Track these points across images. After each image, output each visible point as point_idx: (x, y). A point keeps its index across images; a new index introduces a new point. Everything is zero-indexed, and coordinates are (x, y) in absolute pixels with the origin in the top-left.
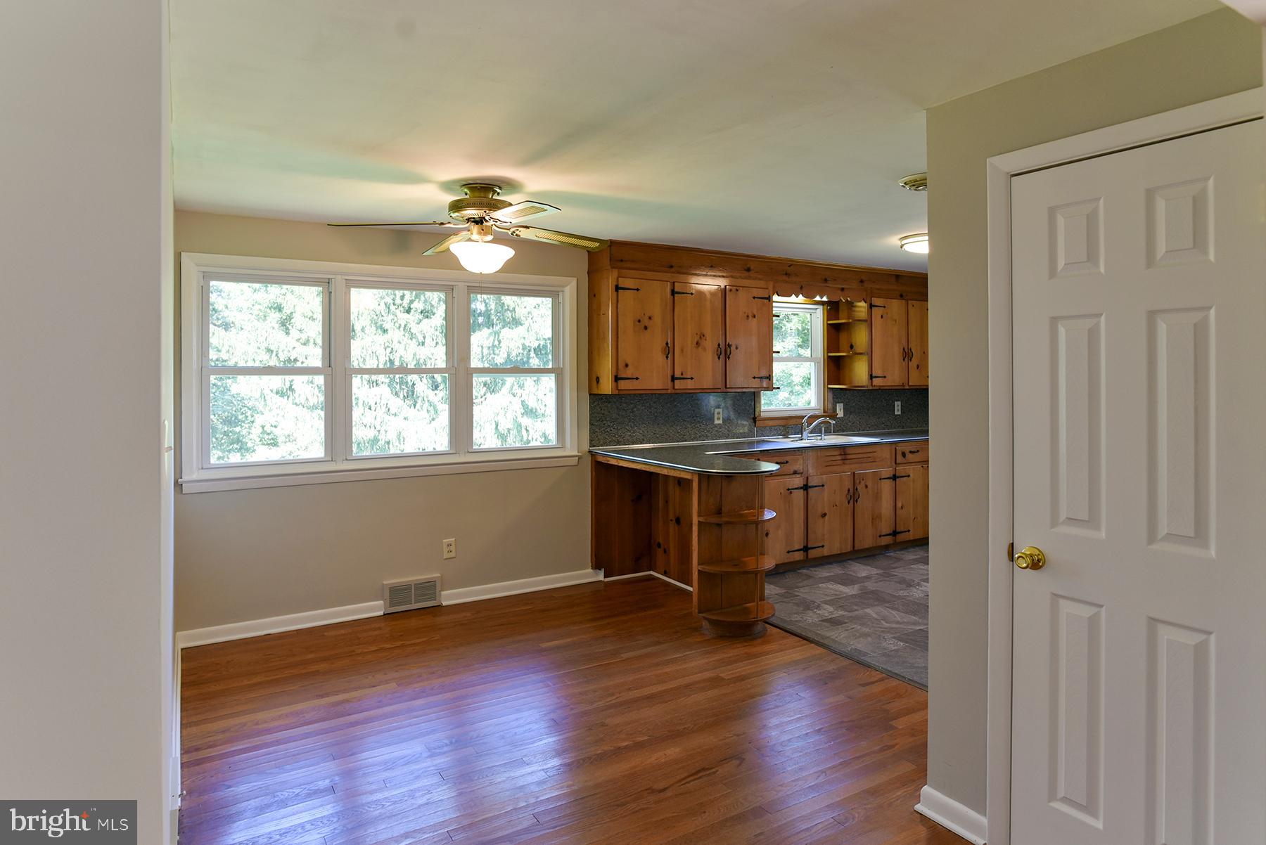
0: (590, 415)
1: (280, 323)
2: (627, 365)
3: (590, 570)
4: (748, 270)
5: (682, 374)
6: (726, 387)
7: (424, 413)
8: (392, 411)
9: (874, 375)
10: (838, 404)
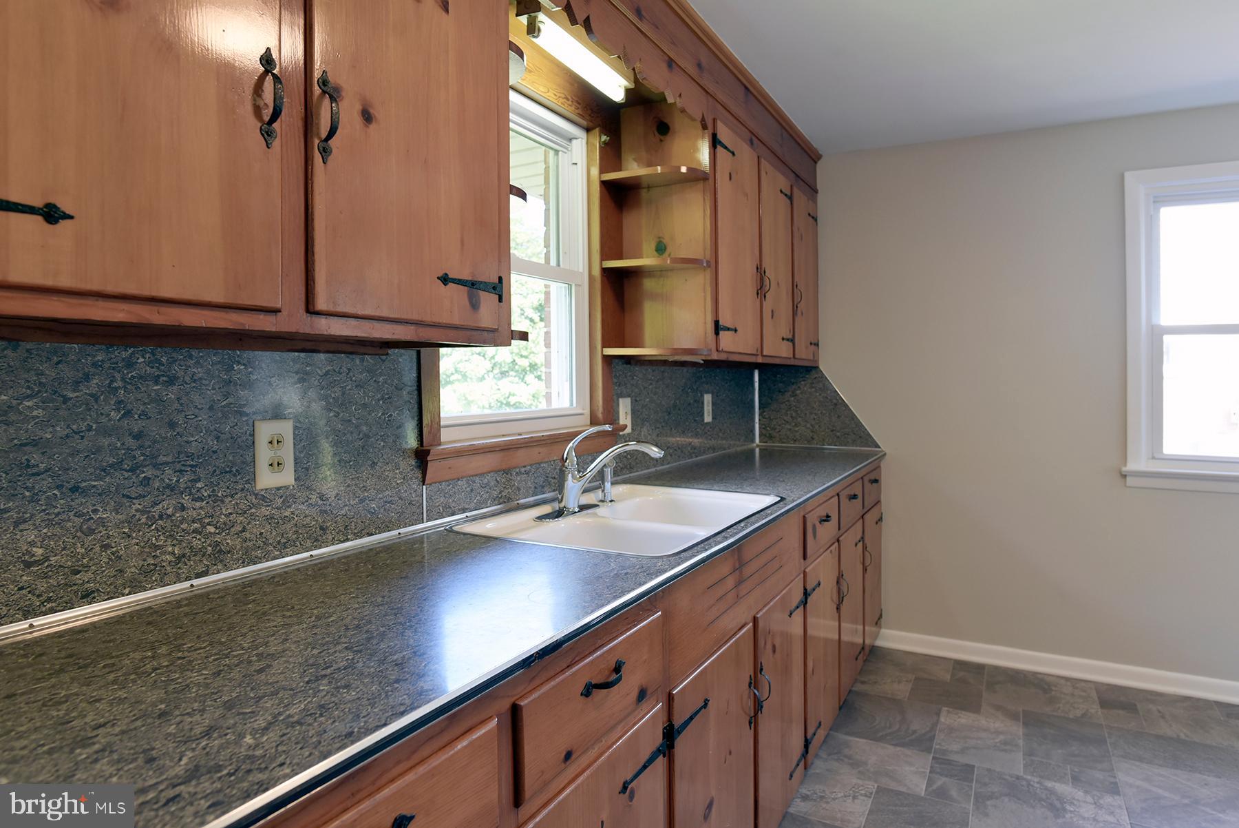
9: (720, 322)
10: (621, 401)
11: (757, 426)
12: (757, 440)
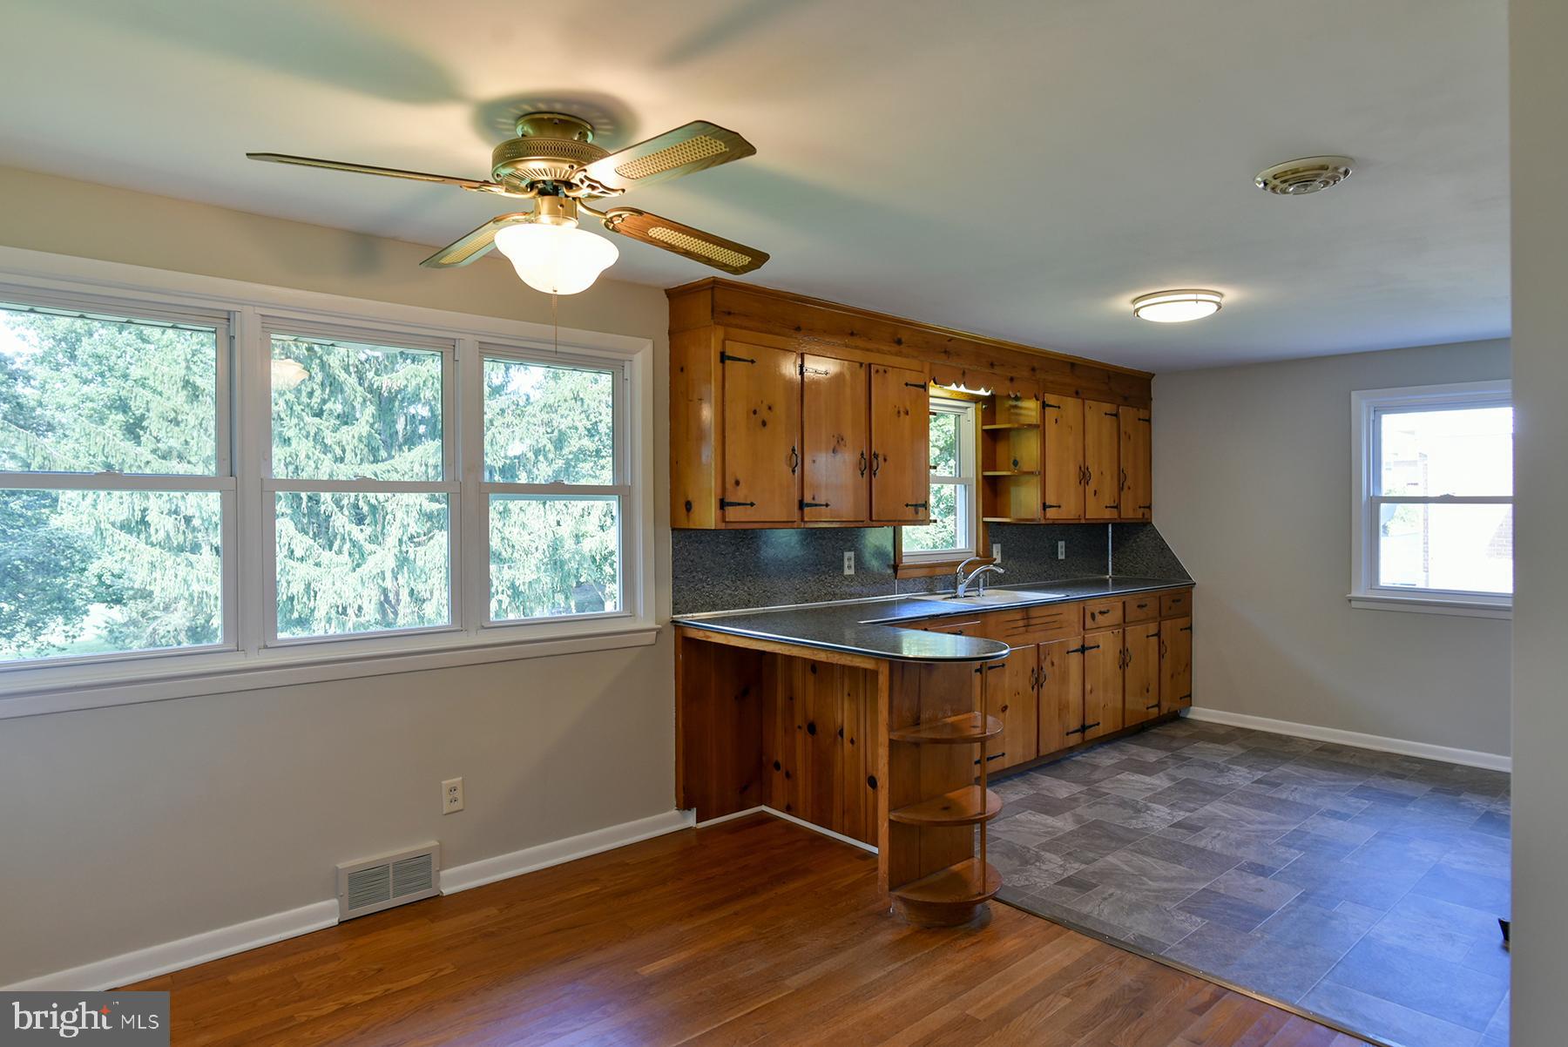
0: (673, 563)
1: (125, 430)
2: (737, 483)
3: (674, 812)
4: (899, 342)
5: (814, 499)
6: (871, 519)
7: (345, 557)
8: (298, 554)
9: (1047, 504)
10: (994, 546)
11: (1110, 563)
12: (1110, 574)
